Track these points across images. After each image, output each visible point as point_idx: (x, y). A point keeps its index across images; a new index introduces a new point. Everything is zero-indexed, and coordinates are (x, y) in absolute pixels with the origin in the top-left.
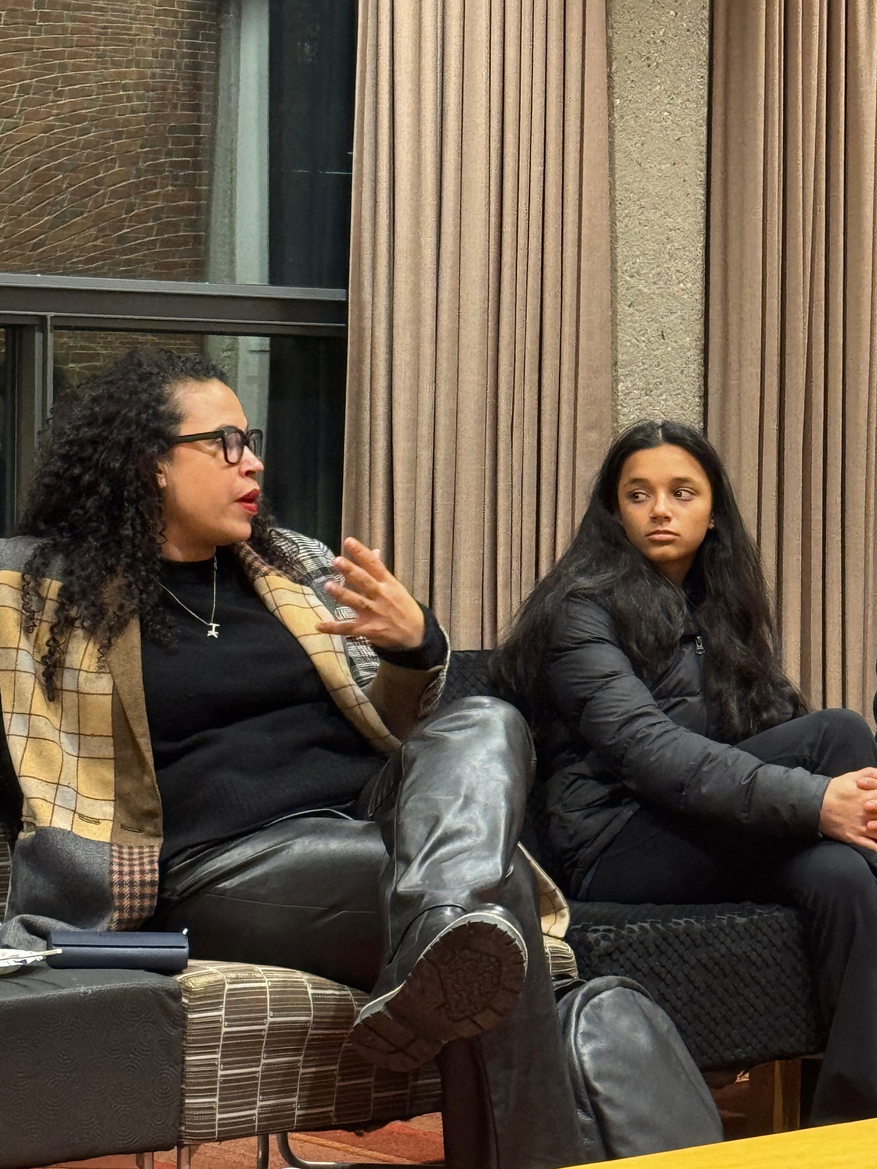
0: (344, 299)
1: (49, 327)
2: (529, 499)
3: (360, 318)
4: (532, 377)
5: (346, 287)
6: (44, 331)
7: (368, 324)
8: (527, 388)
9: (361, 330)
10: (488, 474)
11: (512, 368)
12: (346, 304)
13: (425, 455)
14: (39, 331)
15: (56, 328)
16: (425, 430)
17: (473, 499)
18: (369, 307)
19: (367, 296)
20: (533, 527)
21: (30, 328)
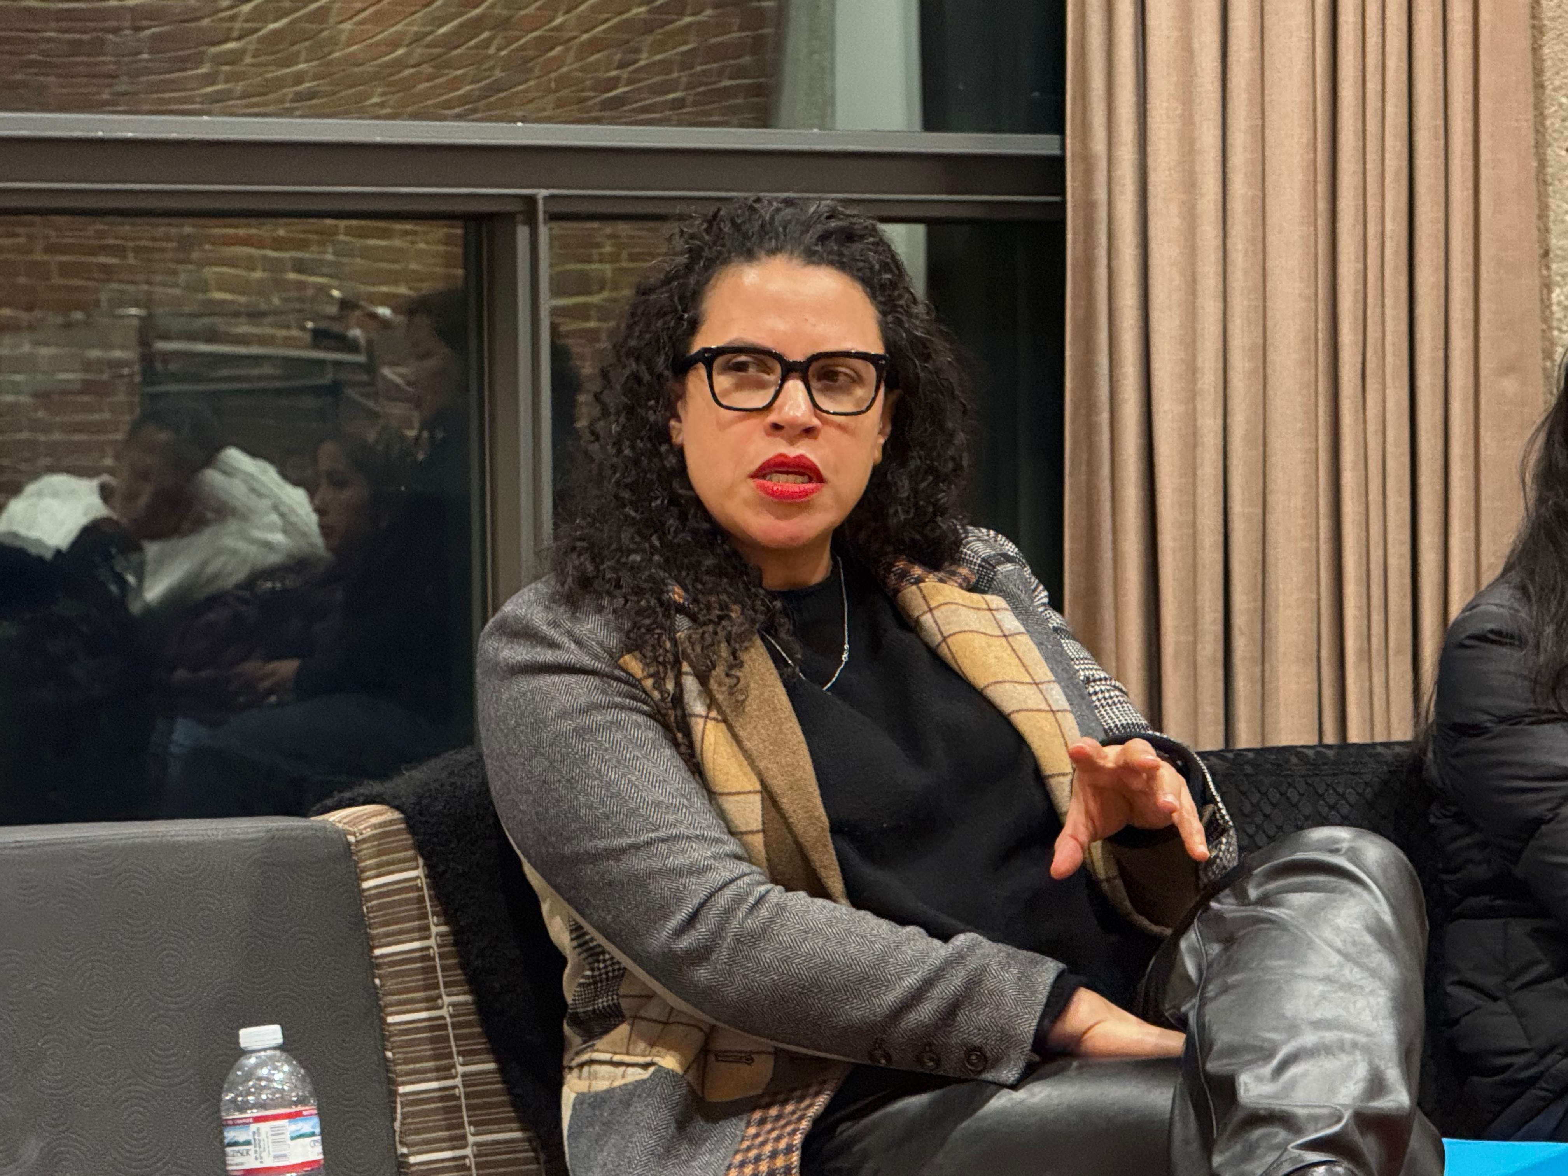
0: (1057, 152)
1: (541, 216)
2: (1398, 502)
3: (1088, 185)
4: (1396, 282)
5: (1060, 129)
6: (532, 222)
7: (1101, 194)
8: (1388, 302)
9: (1089, 206)
10: (1324, 457)
11: (1360, 266)
12: (1060, 161)
13: (1210, 425)
14: (525, 224)
15: (554, 217)
16: (1209, 379)
17: (1297, 502)
18: (1103, 164)
19: (1099, 146)
20: (1406, 549)
21: (509, 218)
